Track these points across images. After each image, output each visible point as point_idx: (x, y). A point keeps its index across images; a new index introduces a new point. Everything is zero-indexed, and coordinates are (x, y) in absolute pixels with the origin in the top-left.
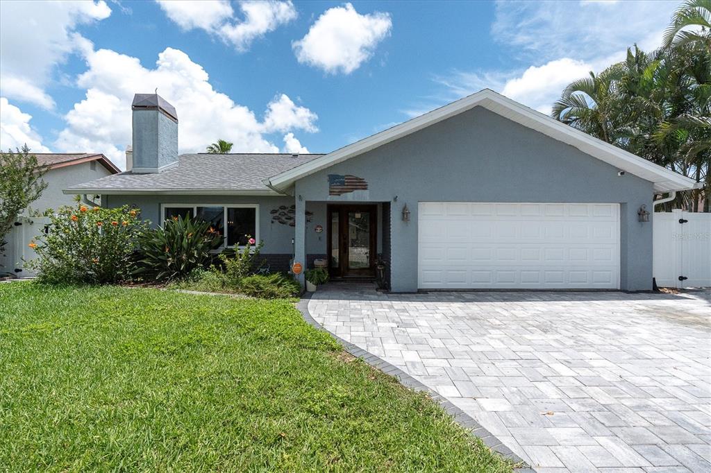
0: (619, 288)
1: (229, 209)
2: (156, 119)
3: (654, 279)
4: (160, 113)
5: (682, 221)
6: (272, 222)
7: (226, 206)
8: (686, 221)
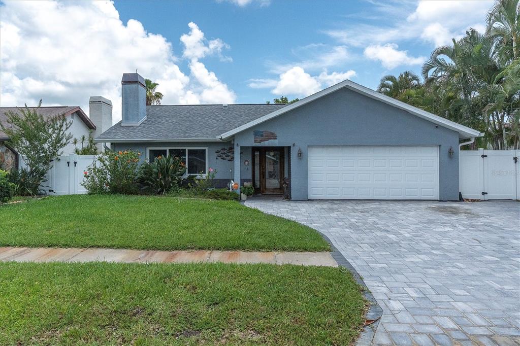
0: (439, 199)
1: (188, 150)
2: (137, 90)
3: (460, 193)
4: (139, 86)
5: (483, 156)
6: (217, 158)
7: (187, 148)
8: (486, 156)
